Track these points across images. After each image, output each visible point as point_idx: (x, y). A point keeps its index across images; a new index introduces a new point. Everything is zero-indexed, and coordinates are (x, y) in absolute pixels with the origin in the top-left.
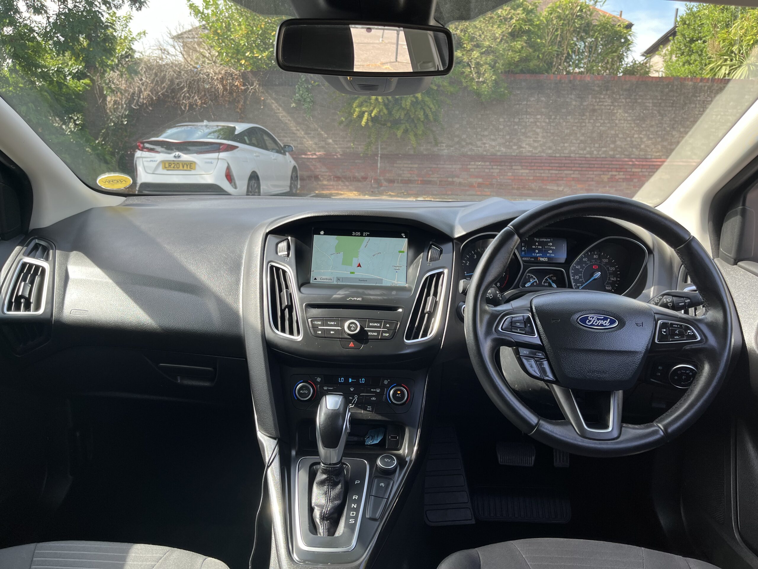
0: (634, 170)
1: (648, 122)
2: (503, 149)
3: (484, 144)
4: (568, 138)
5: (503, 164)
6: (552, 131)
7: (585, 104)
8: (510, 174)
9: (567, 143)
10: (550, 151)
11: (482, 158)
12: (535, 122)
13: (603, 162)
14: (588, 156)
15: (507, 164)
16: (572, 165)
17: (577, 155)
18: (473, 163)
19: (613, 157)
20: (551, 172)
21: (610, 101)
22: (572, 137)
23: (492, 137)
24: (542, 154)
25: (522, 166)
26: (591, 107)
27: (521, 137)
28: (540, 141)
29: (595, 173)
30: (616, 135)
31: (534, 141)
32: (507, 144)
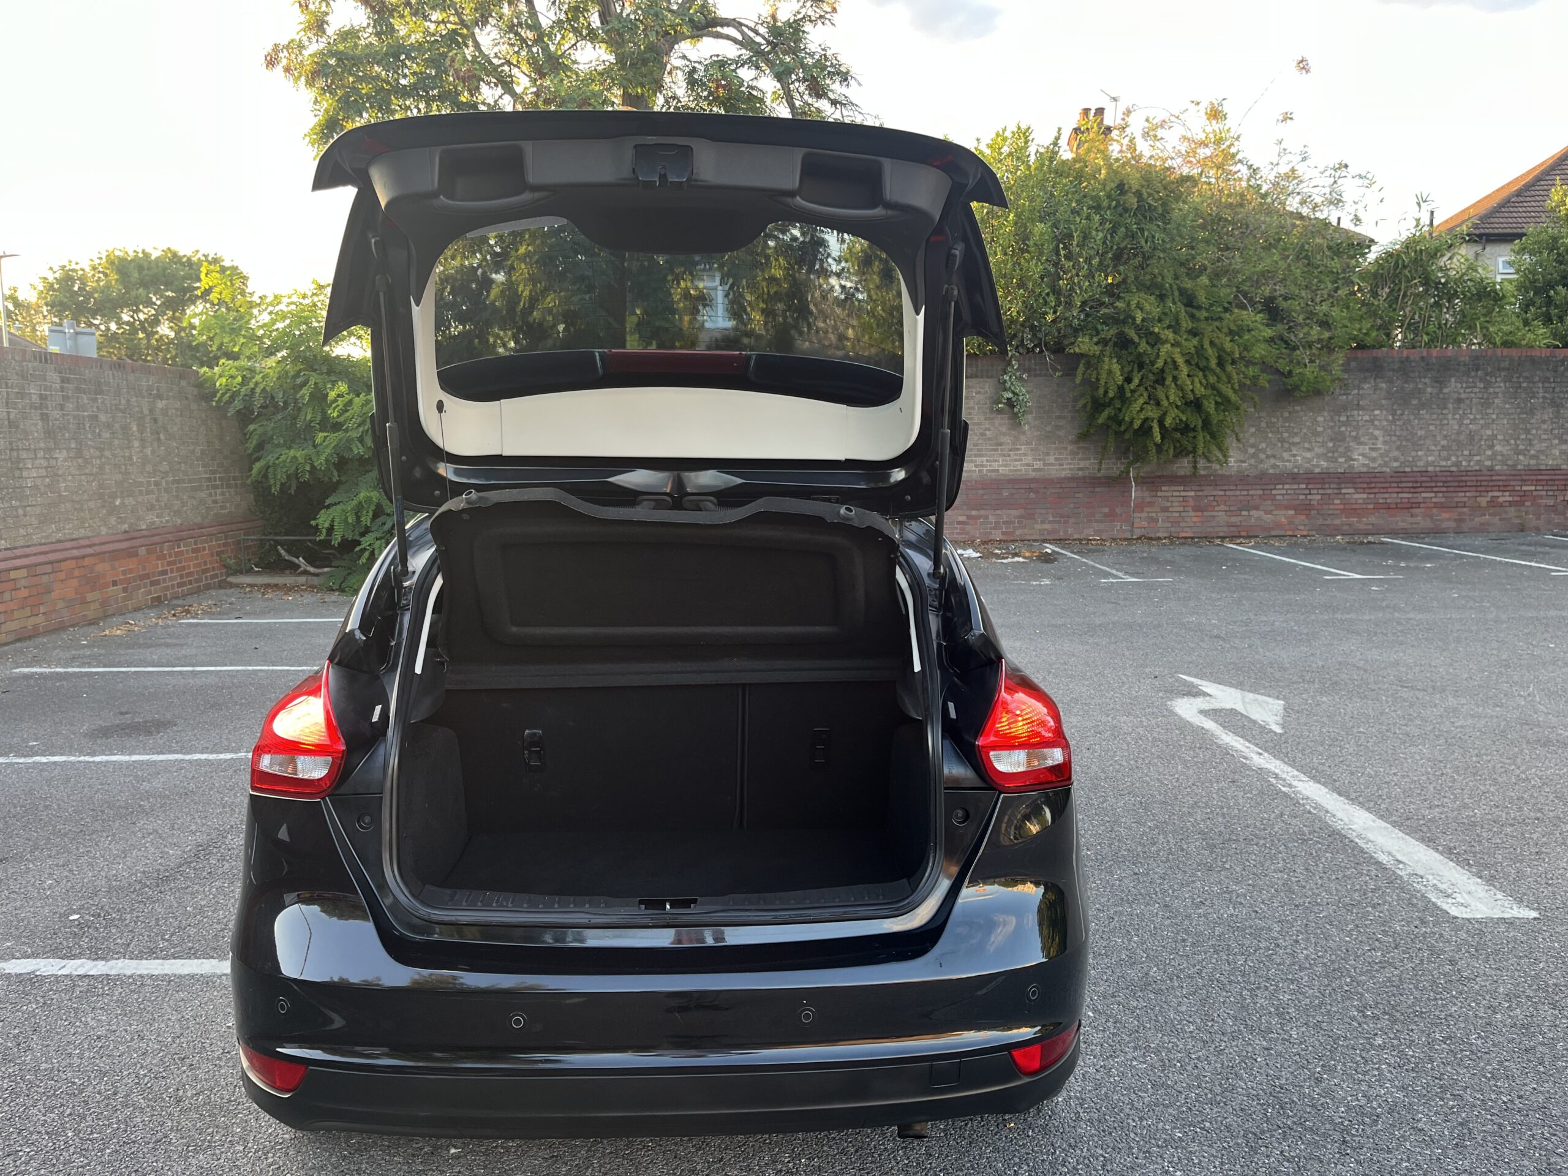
0: (1524, 488)
1: (1538, 416)
2: (1324, 464)
3: (1295, 456)
4: (1421, 442)
5: (1327, 486)
6: (1398, 433)
7: (1445, 391)
8: (1337, 502)
9: (1421, 450)
10: (1395, 464)
11: (1294, 478)
12: (1372, 421)
13: (1479, 478)
14: (1454, 469)
15: (1333, 486)
16: (1433, 484)
17: (1438, 469)
18: (1280, 486)
19: (1491, 469)
20: (1401, 495)
21: (1482, 385)
22: (1428, 442)
23: (1306, 445)
24: (1384, 469)
25: (1356, 488)
26: (1456, 396)
27: (1351, 444)
28: (1380, 449)
29: (1468, 494)
30: (1495, 437)
31: (1371, 449)
32: (1330, 455)
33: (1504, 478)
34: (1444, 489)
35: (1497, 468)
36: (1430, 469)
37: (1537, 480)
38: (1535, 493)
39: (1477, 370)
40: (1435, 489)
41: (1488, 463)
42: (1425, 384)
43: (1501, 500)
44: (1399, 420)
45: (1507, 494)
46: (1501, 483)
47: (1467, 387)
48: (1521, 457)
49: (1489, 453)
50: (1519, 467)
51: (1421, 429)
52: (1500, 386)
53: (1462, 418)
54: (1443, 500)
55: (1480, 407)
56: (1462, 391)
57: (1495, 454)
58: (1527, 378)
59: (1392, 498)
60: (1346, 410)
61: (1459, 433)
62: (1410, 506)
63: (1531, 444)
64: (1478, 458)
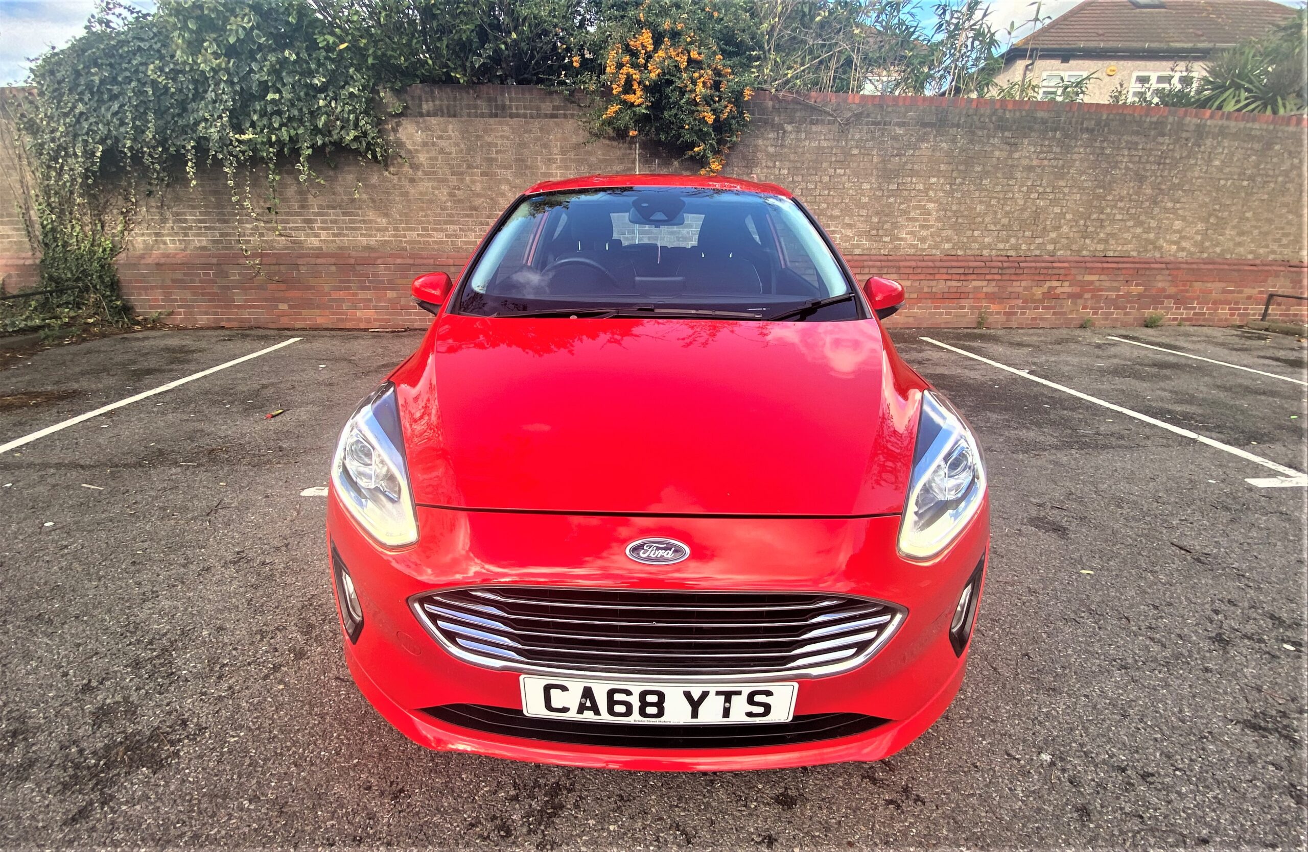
0: (1087, 278)
1: (1116, 191)
2: (866, 243)
4: (979, 220)
6: (954, 208)
9: (978, 229)
10: (947, 246)
13: (1038, 265)
14: (1012, 253)
16: (987, 271)
17: (994, 253)
19: (1052, 254)
20: (949, 283)
22: (987, 219)
24: (935, 251)
26: (1026, 162)
27: (900, 220)
28: (932, 226)
29: (1024, 284)
30: (1063, 216)
32: (874, 232)
33: (1066, 265)
34: (999, 277)
35: (1059, 253)
36: (985, 252)
37: (1103, 269)
38: (1097, 284)
39: (1055, 130)
40: (988, 277)
41: (1050, 247)
42: (993, 145)
43: (1058, 291)
44: (956, 190)
45: (1067, 284)
46: (1062, 271)
47: (1042, 152)
48: (1088, 241)
49: (1053, 235)
50: (1085, 253)
51: (981, 202)
52: (1080, 152)
53: (1029, 191)
54: (996, 289)
55: (1052, 177)
56: (1034, 156)
57: (1060, 236)
58: (1113, 142)
59: (940, 286)
60: (897, 176)
61: (1023, 210)
62: (957, 296)
63: (1102, 226)
64: (1040, 240)
